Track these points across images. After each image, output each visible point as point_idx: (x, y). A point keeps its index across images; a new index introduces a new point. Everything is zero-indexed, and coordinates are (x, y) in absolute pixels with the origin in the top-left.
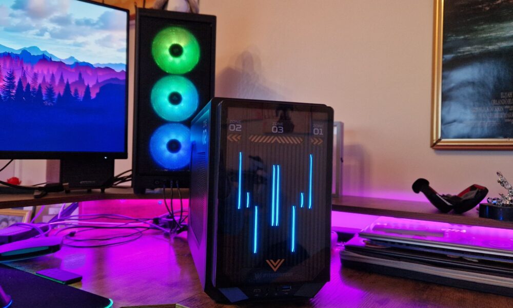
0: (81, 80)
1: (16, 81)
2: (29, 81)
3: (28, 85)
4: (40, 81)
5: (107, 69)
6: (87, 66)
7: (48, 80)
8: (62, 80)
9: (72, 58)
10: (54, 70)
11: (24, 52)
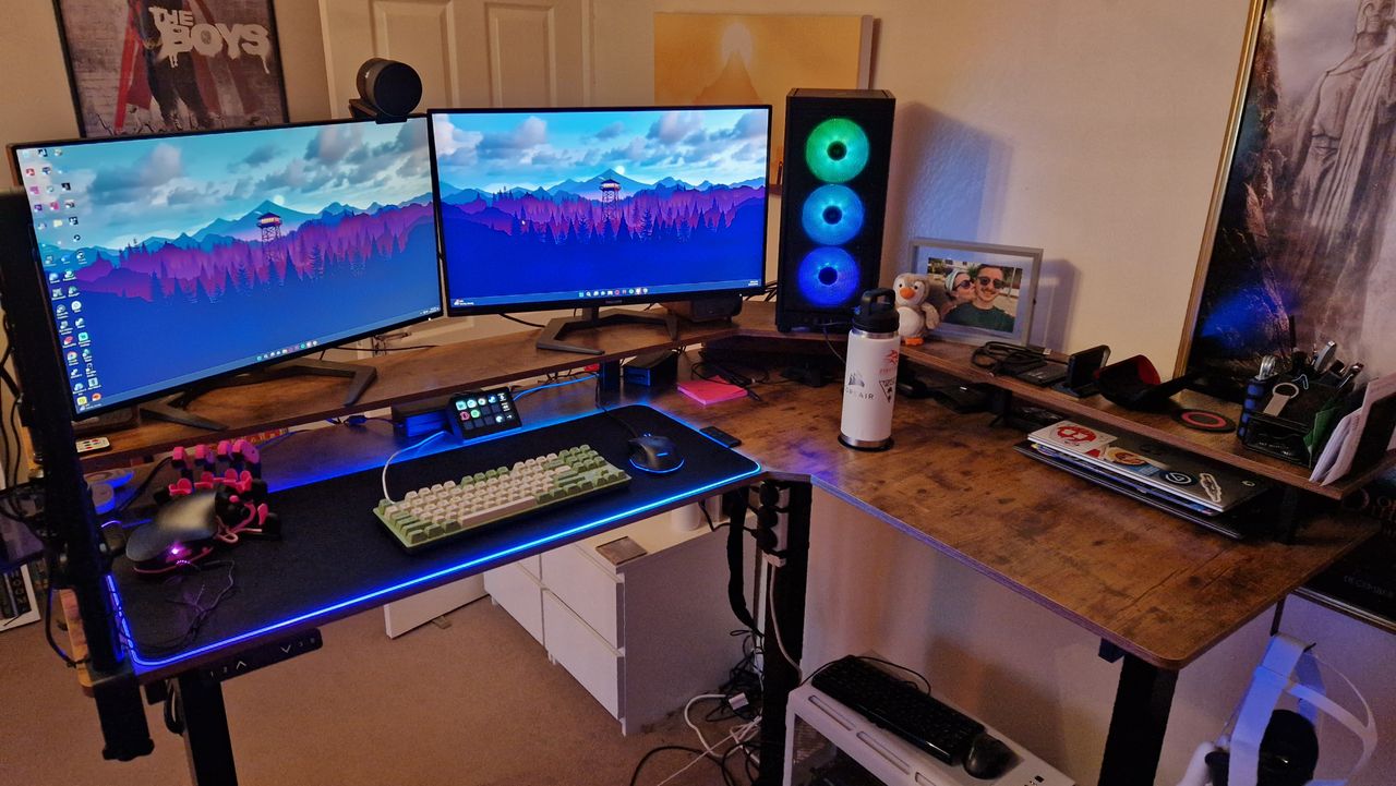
0: (715, 208)
1: (653, 219)
2: (664, 216)
3: (664, 222)
4: (674, 217)
5: (744, 188)
6: (722, 188)
7: (682, 214)
8: (696, 210)
9: (706, 182)
10: (688, 200)
11: (659, 185)
